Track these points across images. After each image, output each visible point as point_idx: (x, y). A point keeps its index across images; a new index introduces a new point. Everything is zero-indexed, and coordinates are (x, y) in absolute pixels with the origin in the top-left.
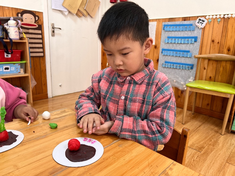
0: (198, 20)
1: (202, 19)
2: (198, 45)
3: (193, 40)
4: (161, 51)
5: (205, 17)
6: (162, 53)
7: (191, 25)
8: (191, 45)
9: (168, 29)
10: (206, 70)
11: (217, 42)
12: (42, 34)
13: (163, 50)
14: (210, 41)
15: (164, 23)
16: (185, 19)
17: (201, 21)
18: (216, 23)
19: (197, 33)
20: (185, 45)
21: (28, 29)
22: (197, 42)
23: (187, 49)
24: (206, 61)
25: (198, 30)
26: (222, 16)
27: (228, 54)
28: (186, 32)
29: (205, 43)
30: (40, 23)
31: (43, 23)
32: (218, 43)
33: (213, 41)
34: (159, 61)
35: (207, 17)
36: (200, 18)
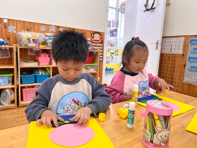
4: (188, 58)
6: (189, 60)
12: (103, 46)
13: (190, 58)
15: (190, 39)
21: (96, 43)
30: (102, 40)
31: (104, 40)
34: (186, 66)
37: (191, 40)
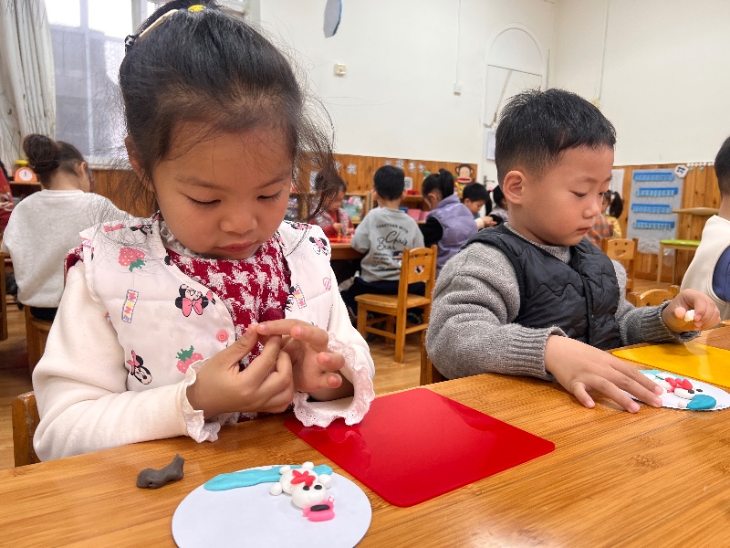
0: (677, 169)
1: (683, 167)
2: (679, 197)
3: (673, 191)
4: (630, 206)
5: (685, 164)
6: (632, 209)
7: (670, 174)
8: (671, 198)
9: (639, 178)
11: (701, 193)
13: (634, 205)
14: (693, 193)
15: (634, 171)
16: (661, 166)
17: (681, 170)
18: (699, 173)
19: (678, 184)
20: (663, 198)
22: (678, 194)
23: (666, 203)
24: (690, 217)
25: (679, 180)
26: (705, 164)
27: (714, 207)
28: (664, 182)
29: (687, 196)
32: (703, 194)
33: (696, 193)
34: (628, 220)
35: (688, 165)
36: (679, 166)
37: (635, 174)
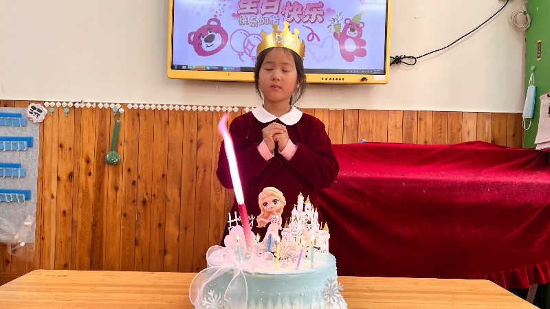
0: (29, 108)
1: (39, 106)
2: (35, 151)
3: (25, 143)
5: (42, 103)
7: (19, 115)
8: (23, 154)
10: (54, 200)
11: (68, 147)
14: (55, 146)
16: (6, 103)
17: (35, 111)
18: (62, 116)
19: (32, 131)
20: (11, 153)
22: (34, 147)
23: (16, 162)
24: (54, 183)
25: (34, 126)
26: (71, 105)
28: (11, 129)
29: (48, 149)
32: (70, 149)
33: (61, 146)
35: (47, 104)
36: (33, 104)
